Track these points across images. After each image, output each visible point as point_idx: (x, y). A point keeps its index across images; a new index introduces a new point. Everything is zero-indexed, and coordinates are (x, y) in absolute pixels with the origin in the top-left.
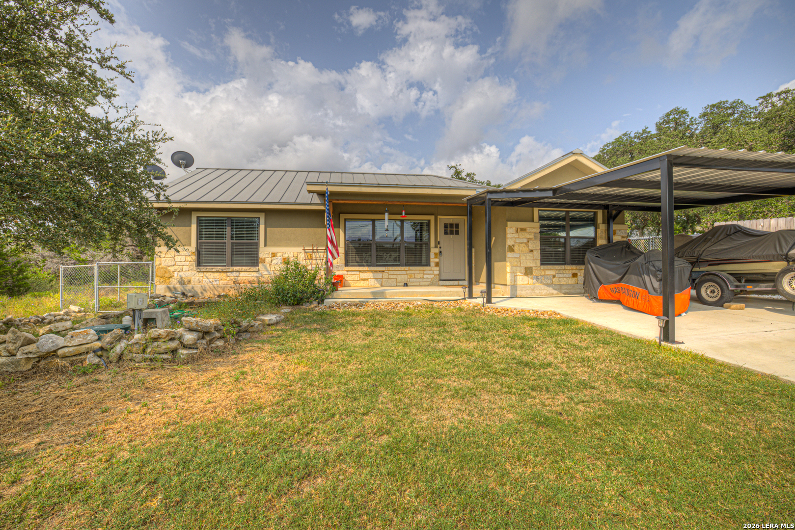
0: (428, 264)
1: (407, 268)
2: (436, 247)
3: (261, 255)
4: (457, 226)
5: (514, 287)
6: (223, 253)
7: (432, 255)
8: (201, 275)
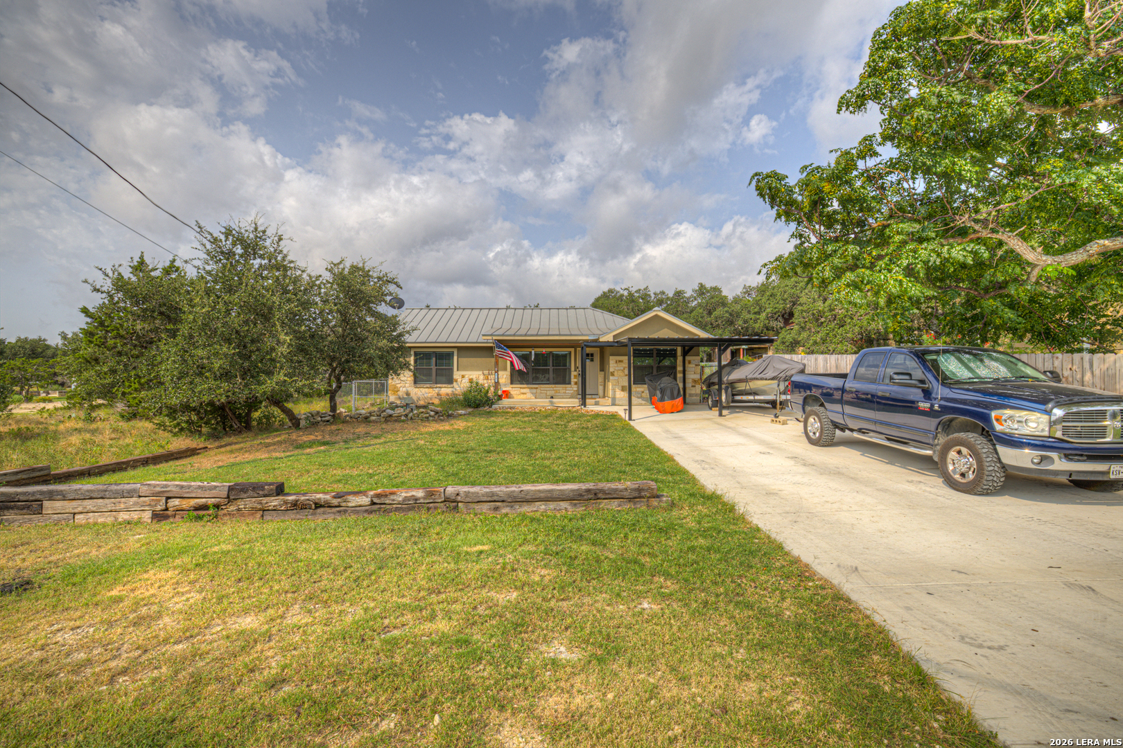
0: (570, 383)
1: (553, 386)
2: (575, 370)
3: (455, 377)
4: (592, 355)
5: (614, 399)
6: (430, 375)
7: (572, 377)
8: (417, 389)
